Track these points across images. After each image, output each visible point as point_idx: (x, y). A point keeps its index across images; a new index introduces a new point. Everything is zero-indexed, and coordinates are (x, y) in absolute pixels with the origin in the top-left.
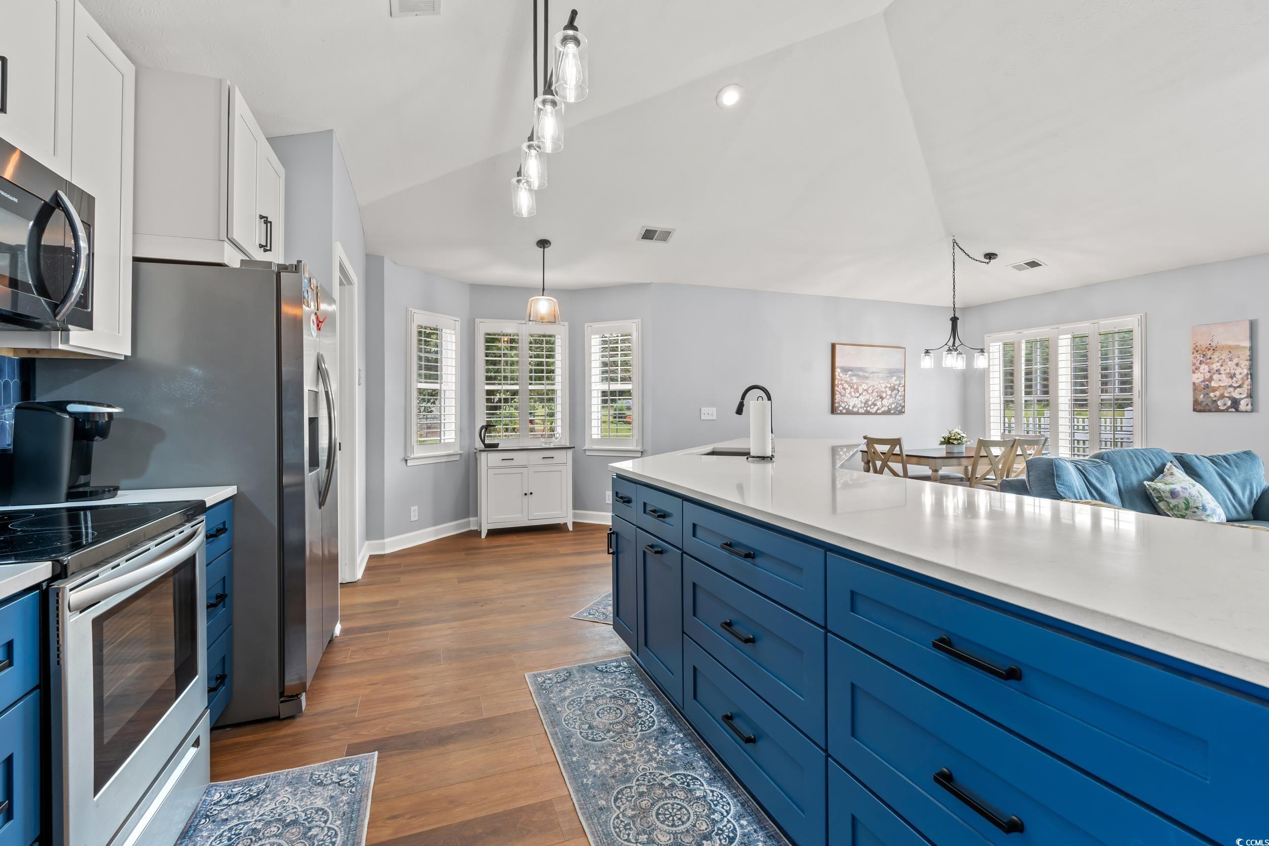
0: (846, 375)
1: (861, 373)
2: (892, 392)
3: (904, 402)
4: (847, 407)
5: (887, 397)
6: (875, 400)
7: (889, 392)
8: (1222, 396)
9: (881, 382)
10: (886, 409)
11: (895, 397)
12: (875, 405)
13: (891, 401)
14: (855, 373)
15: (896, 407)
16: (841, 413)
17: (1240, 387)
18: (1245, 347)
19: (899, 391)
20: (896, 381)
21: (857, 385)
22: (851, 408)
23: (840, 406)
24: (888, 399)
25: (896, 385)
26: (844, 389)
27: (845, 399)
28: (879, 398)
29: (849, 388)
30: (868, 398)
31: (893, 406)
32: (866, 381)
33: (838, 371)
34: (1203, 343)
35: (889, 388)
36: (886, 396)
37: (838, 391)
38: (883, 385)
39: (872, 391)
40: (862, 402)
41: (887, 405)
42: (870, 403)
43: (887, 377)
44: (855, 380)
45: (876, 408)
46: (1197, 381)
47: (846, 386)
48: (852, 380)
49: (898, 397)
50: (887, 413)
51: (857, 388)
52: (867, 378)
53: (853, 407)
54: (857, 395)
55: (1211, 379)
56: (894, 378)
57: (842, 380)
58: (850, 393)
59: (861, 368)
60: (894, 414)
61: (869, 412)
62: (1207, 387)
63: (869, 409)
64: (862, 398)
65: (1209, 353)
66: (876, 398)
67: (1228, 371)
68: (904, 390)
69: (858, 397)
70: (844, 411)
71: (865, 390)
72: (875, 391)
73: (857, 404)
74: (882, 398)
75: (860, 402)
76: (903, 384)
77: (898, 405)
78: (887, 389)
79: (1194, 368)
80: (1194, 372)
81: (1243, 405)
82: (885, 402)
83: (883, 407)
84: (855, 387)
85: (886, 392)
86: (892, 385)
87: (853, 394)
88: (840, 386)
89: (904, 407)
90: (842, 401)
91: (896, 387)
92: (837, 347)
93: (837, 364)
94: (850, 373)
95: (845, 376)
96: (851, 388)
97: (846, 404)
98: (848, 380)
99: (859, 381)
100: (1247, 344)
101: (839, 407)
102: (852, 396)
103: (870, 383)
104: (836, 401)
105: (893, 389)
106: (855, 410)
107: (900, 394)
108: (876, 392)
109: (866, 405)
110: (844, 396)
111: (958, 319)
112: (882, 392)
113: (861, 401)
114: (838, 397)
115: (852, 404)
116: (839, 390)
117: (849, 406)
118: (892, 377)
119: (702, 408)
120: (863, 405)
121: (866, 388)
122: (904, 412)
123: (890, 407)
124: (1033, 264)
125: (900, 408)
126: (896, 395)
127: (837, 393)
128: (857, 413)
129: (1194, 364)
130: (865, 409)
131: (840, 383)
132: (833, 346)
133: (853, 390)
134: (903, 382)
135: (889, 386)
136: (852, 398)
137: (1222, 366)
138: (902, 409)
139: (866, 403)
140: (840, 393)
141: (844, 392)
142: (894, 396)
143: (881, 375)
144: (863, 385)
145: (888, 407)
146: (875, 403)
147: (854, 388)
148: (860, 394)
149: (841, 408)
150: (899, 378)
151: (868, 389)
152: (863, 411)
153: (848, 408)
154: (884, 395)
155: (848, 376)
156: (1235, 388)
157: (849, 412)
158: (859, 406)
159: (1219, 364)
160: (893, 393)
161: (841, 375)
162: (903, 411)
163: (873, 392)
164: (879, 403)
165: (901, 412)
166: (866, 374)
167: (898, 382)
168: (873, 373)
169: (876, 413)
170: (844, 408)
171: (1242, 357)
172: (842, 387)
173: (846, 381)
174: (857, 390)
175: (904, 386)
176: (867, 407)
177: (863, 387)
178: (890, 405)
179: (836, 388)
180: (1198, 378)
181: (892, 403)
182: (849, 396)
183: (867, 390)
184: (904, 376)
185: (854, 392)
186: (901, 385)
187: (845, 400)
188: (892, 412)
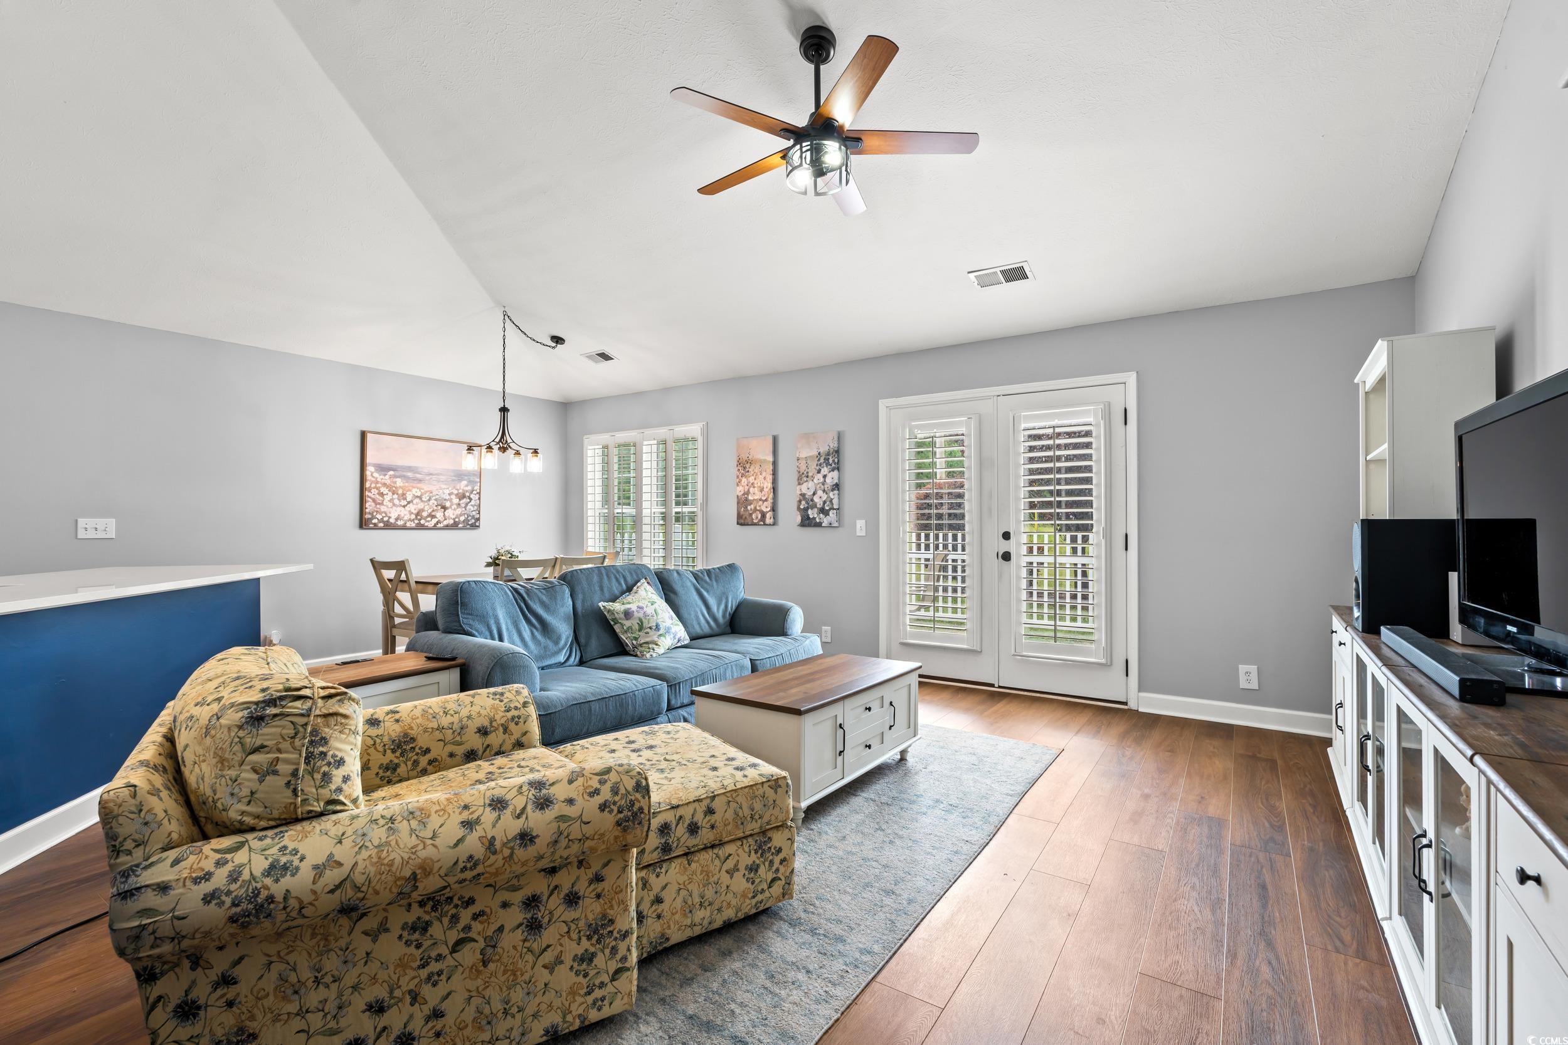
0: (385, 475)
1: (410, 474)
2: (460, 500)
3: (479, 513)
4: (386, 519)
5: (453, 507)
6: (433, 511)
7: (456, 501)
8: (755, 510)
9: (443, 486)
10: (452, 522)
11: (465, 507)
12: (433, 517)
13: (459, 511)
14: (397, 474)
15: (466, 521)
16: (376, 527)
17: (766, 500)
18: (769, 461)
19: (471, 499)
20: (467, 486)
21: (404, 490)
22: (392, 521)
23: (374, 517)
24: (455, 509)
25: (467, 491)
26: (382, 495)
27: (383, 508)
28: (440, 507)
29: (390, 494)
30: (422, 507)
31: (462, 518)
32: (419, 485)
33: (370, 470)
34: (744, 457)
35: (457, 495)
36: (452, 504)
37: (370, 497)
38: (447, 492)
39: (428, 498)
40: (411, 513)
41: (453, 517)
42: (425, 514)
43: (453, 480)
44: (399, 482)
45: (434, 521)
46: (740, 494)
47: (384, 490)
48: (395, 483)
49: (469, 507)
50: (454, 526)
51: (404, 494)
52: (420, 480)
53: (397, 519)
54: (404, 503)
55: (748, 493)
56: (465, 483)
57: (377, 482)
58: (391, 500)
59: (410, 467)
60: (463, 528)
61: (423, 525)
62: (747, 499)
63: (422, 522)
64: (413, 508)
65: (748, 466)
66: (435, 508)
67: (759, 484)
68: (479, 499)
69: (404, 506)
70: (381, 525)
71: (417, 497)
72: (434, 498)
73: (402, 515)
74: (444, 508)
75: (407, 513)
76: (478, 491)
77: (470, 518)
78: (453, 497)
79: (738, 480)
80: (738, 485)
81: (769, 520)
82: (449, 513)
83: (445, 519)
84: (400, 492)
85: (451, 500)
86: (461, 491)
87: (396, 502)
88: (373, 491)
89: (478, 519)
90: (377, 512)
91: (467, 494)
92: (369, 437)
93: (369, 459)
94: (391, 473)
95: (381, 477)
96: (393, 494)
97: (384, 515)
98: (388, 482)
99: (407, 484)
100: (770, 459)
101: (371, 519)
102: (394, 505)
103: (425, 487)
104: (367, 510)
105: (462, 496)
106: (400, 523)
107: (473, 502)
108: (436, 500)
109: (419, 517)
110: (382, 504)
111: (508, 410)
112: (445, 500)
113: (410, 511)
114: (369, 506)
115: (394, 516)
116: (373, 496)
117: (390, 517)
118: (460, 481)
119: (79, 520)
120: (413, 517)
121: (419, 494)
122: (479, 526)
123: (457, 520)
124: (605, 357)
125: (473, 521)
126: (467, 504)
127: (369, 499)
128: (404, 528)
129: (738, 477)
130: (416, 522)
131: (373, 485)
132: (363, 435)
133: (395, 496)
134: (477, 488)
135: (456, 492)
136: (394, 508)
137: (755, 479)
138: (475, 523)
139: (417, 514)
140: (374, 500)
141: (381, 498)
142: (463, 505)
143: (443, 478)
144: (414, 491)
145: (454, 519)
146: (433, 514)
147: (397, 494)
148: (409, 503)
149: (375, 521)
150: (470, 482)
151: (422, 495)
152: (413, 525)
153: (388, 521)
154: (448, 504)
155: (387, 477)
156: (764, 501)
157: (388, 526)
158: (406, 518)
159: (753, 478)
160: (461, 502)
161: (376, 475)
162: (477, 524)
163: (429, 500)
164: (439, 515)
165: (474, 526)
166: (419, 476)
167: (469, 488)
168: (431, 474)
169: (435, 528)
170: (381, 521)
171: (768, 471)
172: (377, 491)
173: (385, 485)
174: (403, 496)
175: (479, 493)
176: (420, 520)
177: (414, 493)
178: (458, 516)
179: (367, 493)
180: (740, 490)
181: (461, 515)
182: (390, 505)
183: (420, 497)
184: (478, 480)
185: (399, 500)
186: (475, 492)
187: (382, 510)
188: (460, 526)
